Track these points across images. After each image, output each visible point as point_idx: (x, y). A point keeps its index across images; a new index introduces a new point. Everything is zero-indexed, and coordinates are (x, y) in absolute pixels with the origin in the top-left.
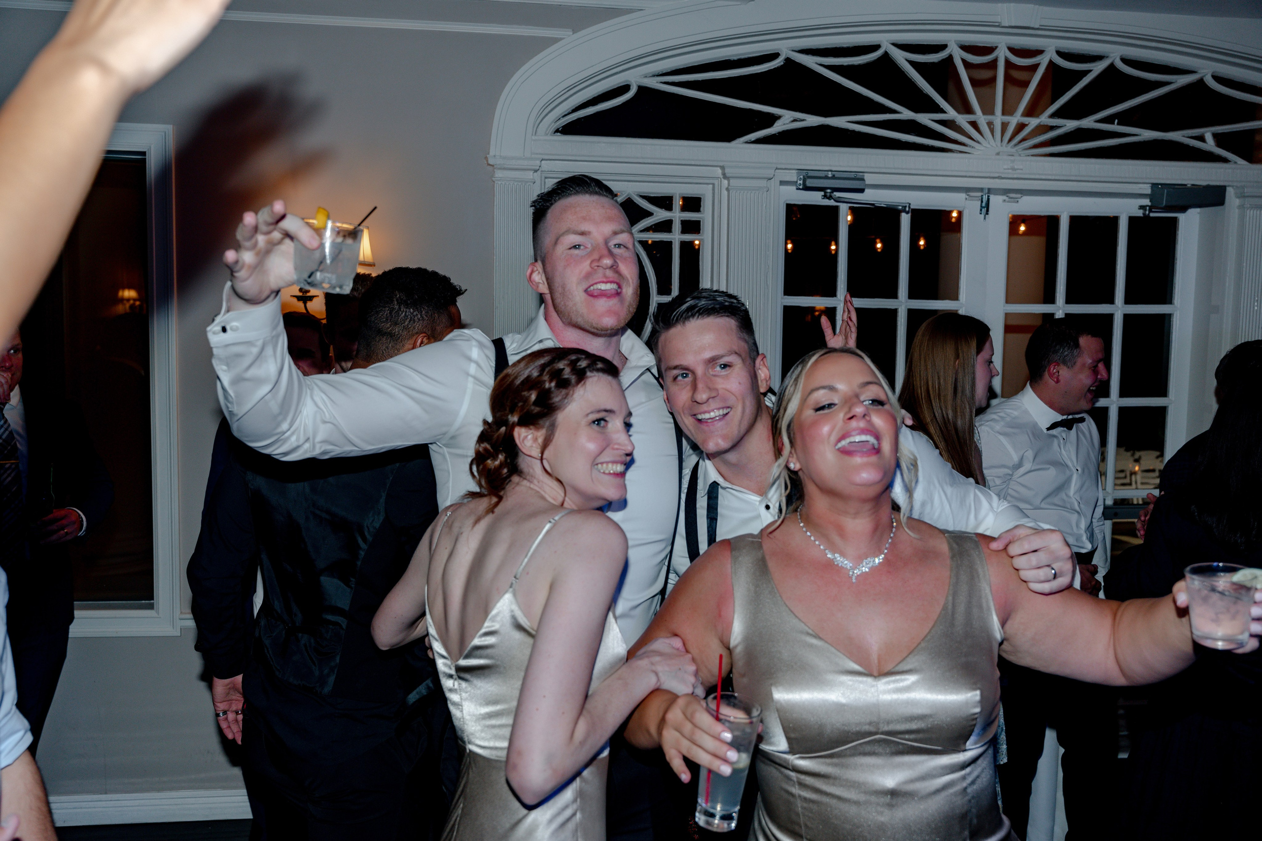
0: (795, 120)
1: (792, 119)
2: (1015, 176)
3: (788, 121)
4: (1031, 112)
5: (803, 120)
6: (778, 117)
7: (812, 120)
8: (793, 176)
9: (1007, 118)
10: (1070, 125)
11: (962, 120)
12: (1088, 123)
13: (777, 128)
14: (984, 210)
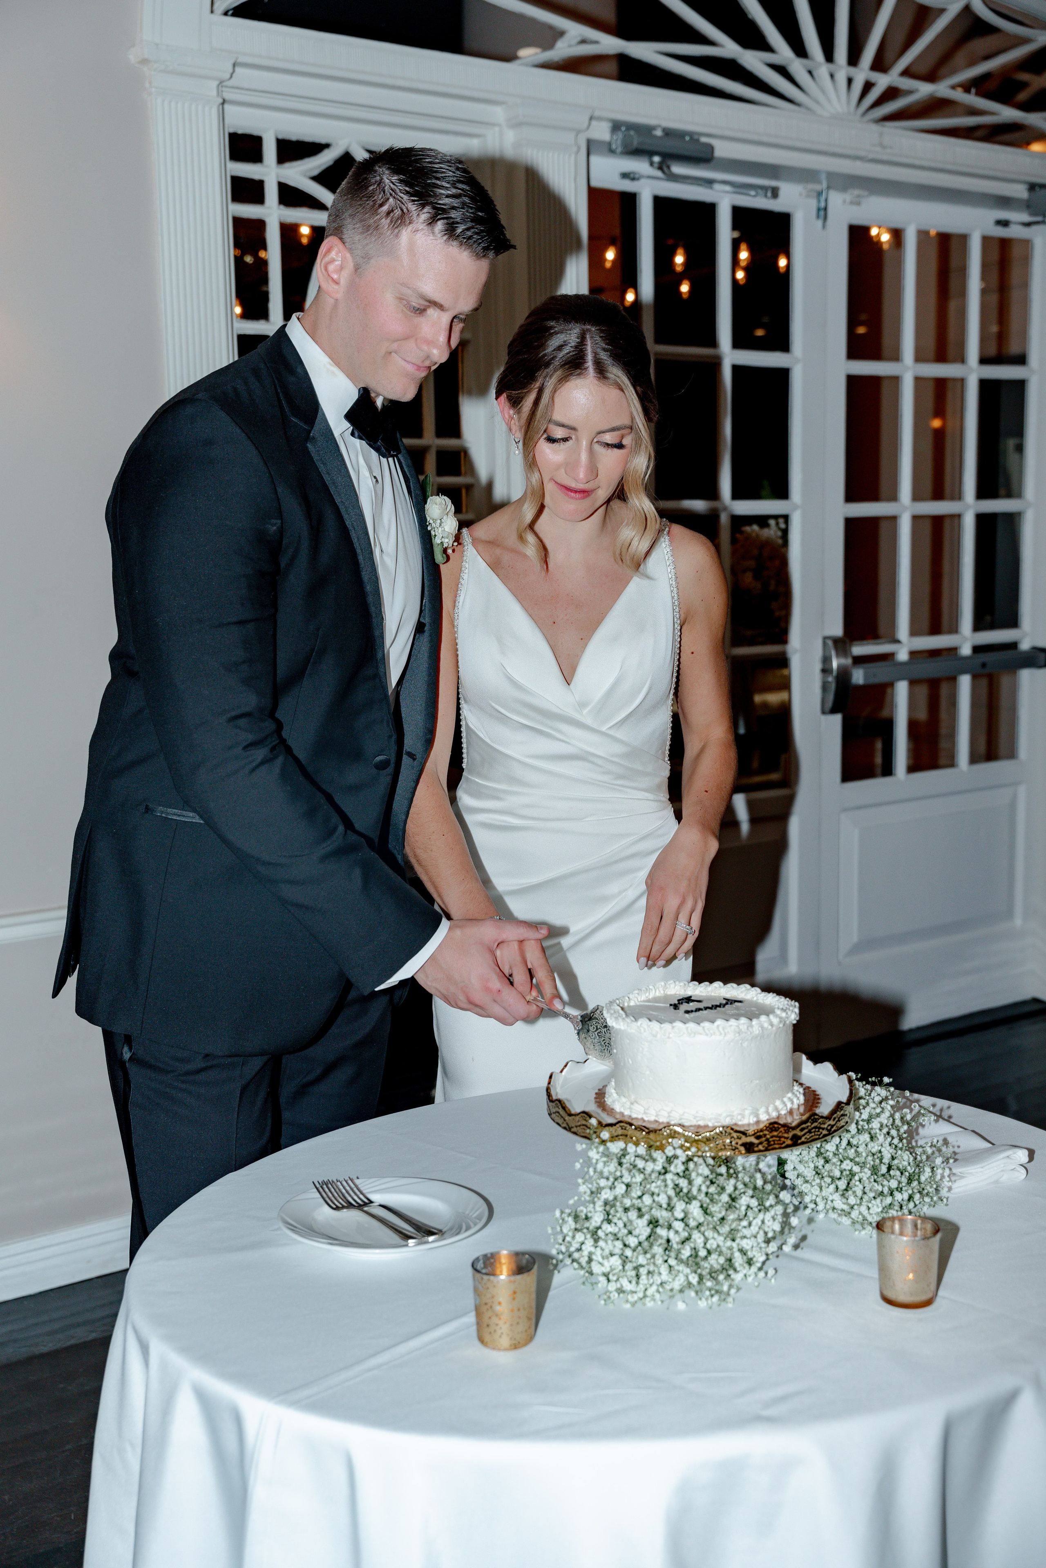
0: (583, 41)
1: (579, 39)
2: (885, 157)
3: (574, 42)
4: (880, 65)
5: (596, 42)
6: (561, 34)
7: (610, 44)
8: (602, 132)
9: (852, 71)
10: (924, 90)
11: (797, 66)
12: (942, 89)
13: (563, 49)
14: (822, 213)
